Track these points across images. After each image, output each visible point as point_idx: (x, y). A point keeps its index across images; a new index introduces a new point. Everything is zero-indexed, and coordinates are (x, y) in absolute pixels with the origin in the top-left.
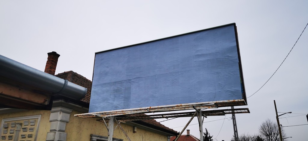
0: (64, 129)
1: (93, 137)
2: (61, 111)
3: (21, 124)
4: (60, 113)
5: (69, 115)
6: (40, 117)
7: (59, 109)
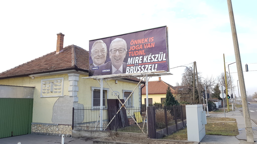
0: (77, 85)
1: (92, 88)
2: (74, 75)
3: (53, 82)
4: (74, 76)
5: (78, 77)
6: (63, 79)
7: (73, 74)
